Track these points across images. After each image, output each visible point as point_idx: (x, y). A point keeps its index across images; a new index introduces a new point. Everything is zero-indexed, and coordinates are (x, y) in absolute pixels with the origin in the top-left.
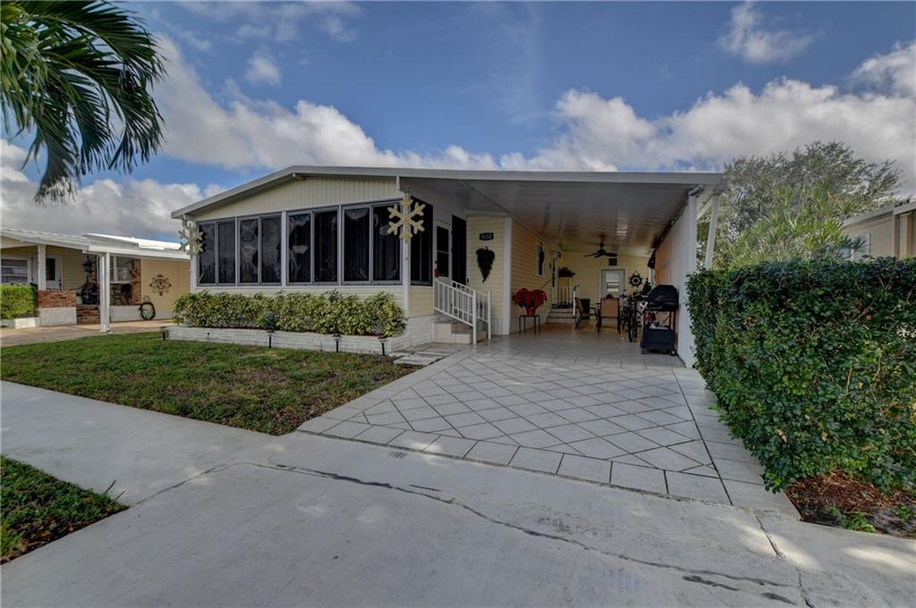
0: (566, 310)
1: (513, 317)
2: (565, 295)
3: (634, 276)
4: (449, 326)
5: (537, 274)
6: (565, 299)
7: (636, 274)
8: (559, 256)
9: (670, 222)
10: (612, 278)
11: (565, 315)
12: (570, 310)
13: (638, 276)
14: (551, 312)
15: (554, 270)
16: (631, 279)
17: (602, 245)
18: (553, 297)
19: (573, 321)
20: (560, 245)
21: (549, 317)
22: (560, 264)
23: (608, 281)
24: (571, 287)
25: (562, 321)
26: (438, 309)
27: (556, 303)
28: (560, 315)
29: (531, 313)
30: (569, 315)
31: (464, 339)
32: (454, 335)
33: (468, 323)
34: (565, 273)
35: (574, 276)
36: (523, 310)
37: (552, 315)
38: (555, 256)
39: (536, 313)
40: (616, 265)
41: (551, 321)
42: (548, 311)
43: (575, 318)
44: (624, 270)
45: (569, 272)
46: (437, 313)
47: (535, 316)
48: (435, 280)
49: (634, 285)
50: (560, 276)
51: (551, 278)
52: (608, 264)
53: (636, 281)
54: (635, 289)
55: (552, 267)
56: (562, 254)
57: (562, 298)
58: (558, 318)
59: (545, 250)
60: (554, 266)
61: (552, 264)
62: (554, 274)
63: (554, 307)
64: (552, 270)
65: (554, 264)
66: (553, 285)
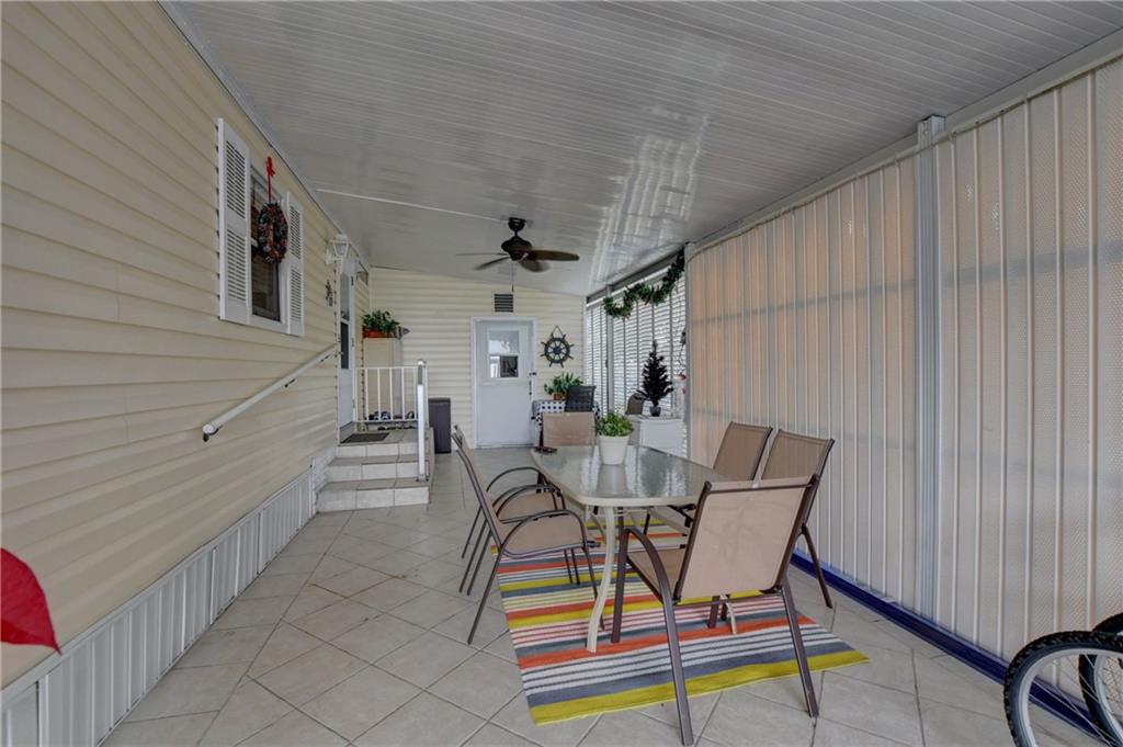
0: (388, 448)
2: (385, 391)
3: (553, 339)
5: (244, 310)
6: (386, 400)
7: (557, 335)
11: (389, 472)
12: (406, 448)
13: (562, 340)
14: (335, 461)
15: (345, 316)
16: (547, 345)
18: (344, 402)
21: (330, 484)
22: (364, 302)
25: (380, 500)
27: (353, 418)
28: (371, 472)
30: (406, 471)
34: (379, 327)
37: (337, 475)
40: (510, 309)
41: (333, 503)
42: (325, 456)
44: (531, 323)
45: (393, 324)
49: (553, 361)
50: (366, 334)
51: (336, 340)
52: (493, 307)
53: (557, 351)
54: (556, 371)
55: (337, 298)
56: (373, 273)
57: (373, 399)
58: (361, 486)
59: (295, 213)
60: (345, 300)
61: (336, 287)
62: (344, 327)
63: (348, 434)
64: (338, 308)
65: (345, 294)
66: (345, 365)
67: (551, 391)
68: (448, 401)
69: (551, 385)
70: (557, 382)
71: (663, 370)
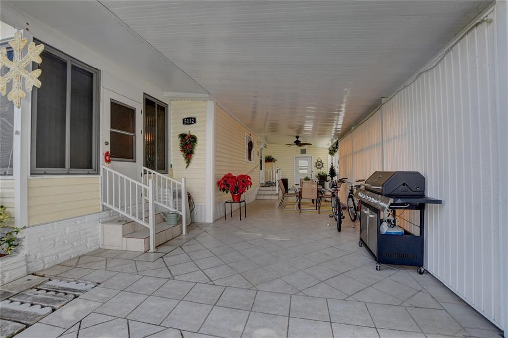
0: (270, 188)
1: (217, 203)
2: (270, 176)
3: (318, 162)
4: (118, 228)
5: (247, 160)
6: (270, 178)
7: (319, 160)
8: (266, 147)
9: (380, 100)
10: (303, 163)
11: (270, 192)
12: (274, 188)
13: (321, 162)
14: (260, 190)
15: (261, 157)
16: (316, 163)
17: (297, 137)
18: (261, 178)
19: (276, 197)
20: (266, 139)
21: (258, 194)
22: (266, 154)
23: (300, 165)
24: (274, 171)
25: (268, 197)
26: (107, 205)
27: (263, 182)
28: (267, 192)
29: (237, 198)
30: (274, 192)
31: (136, 245)
32: (124, 239)
33: (142, 223)
34: (269, 160)
35: (276, 162)
36: (228, 196)
37: (260, 192)
38: (262, 146)
39: (242, 198)
40: (305, 153)
41: (259, 197)
42: (257, 189)
43: (278, 194)
44: (311, 157)
45: (273, 159)
46: (105, 209)
47: (240, 202)
48: (103, 166)
49: (318, 168)
50: (266, 162)
51: (259, 163)
52: (300, 153)
53: (319, 165)
54: (319, 171)
55: (260, 154)
56: (268, 145)
57: (268, 178)
58: (265, 195)
59: (253, 140)
60: (261, 154)
61: (260, 152)
62: (261, 160)
63: (262, 185)
64: (260, 157)
65: (261, 153)
66: (261, 169)
67: (317, 177)
68: (287, 179)
69: (317, 175)
70: (319, 174)
71: (334, 170)
